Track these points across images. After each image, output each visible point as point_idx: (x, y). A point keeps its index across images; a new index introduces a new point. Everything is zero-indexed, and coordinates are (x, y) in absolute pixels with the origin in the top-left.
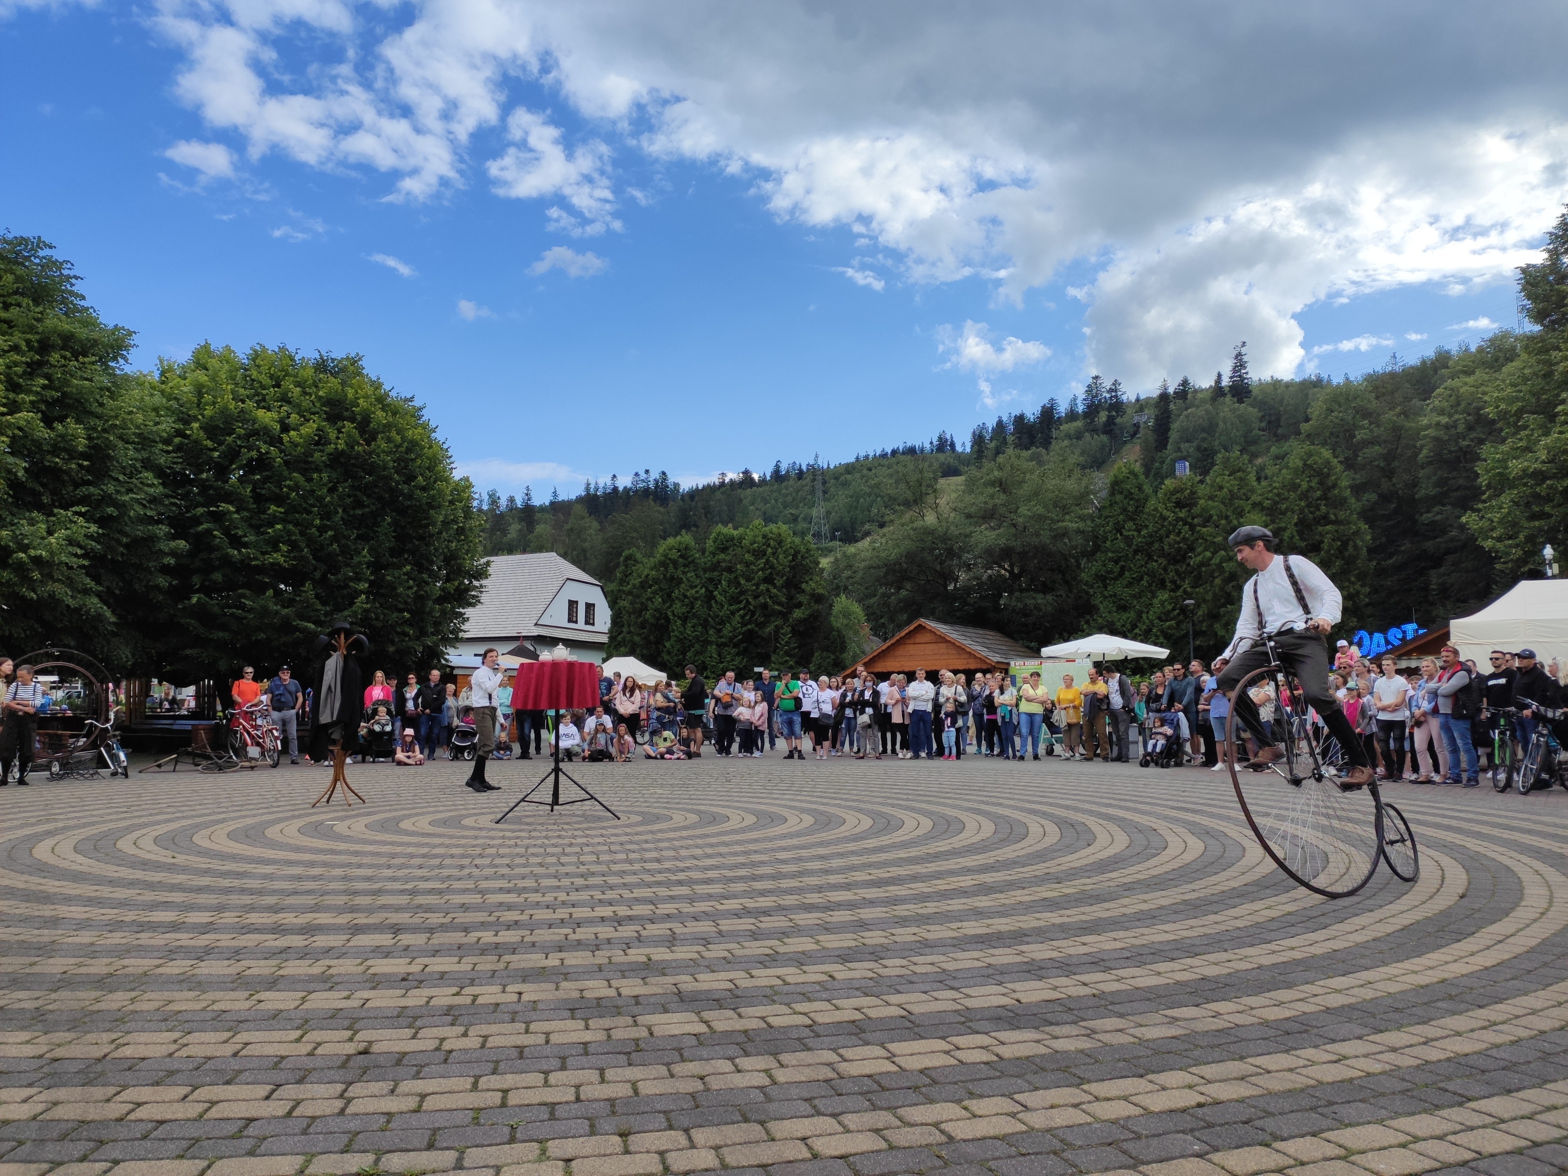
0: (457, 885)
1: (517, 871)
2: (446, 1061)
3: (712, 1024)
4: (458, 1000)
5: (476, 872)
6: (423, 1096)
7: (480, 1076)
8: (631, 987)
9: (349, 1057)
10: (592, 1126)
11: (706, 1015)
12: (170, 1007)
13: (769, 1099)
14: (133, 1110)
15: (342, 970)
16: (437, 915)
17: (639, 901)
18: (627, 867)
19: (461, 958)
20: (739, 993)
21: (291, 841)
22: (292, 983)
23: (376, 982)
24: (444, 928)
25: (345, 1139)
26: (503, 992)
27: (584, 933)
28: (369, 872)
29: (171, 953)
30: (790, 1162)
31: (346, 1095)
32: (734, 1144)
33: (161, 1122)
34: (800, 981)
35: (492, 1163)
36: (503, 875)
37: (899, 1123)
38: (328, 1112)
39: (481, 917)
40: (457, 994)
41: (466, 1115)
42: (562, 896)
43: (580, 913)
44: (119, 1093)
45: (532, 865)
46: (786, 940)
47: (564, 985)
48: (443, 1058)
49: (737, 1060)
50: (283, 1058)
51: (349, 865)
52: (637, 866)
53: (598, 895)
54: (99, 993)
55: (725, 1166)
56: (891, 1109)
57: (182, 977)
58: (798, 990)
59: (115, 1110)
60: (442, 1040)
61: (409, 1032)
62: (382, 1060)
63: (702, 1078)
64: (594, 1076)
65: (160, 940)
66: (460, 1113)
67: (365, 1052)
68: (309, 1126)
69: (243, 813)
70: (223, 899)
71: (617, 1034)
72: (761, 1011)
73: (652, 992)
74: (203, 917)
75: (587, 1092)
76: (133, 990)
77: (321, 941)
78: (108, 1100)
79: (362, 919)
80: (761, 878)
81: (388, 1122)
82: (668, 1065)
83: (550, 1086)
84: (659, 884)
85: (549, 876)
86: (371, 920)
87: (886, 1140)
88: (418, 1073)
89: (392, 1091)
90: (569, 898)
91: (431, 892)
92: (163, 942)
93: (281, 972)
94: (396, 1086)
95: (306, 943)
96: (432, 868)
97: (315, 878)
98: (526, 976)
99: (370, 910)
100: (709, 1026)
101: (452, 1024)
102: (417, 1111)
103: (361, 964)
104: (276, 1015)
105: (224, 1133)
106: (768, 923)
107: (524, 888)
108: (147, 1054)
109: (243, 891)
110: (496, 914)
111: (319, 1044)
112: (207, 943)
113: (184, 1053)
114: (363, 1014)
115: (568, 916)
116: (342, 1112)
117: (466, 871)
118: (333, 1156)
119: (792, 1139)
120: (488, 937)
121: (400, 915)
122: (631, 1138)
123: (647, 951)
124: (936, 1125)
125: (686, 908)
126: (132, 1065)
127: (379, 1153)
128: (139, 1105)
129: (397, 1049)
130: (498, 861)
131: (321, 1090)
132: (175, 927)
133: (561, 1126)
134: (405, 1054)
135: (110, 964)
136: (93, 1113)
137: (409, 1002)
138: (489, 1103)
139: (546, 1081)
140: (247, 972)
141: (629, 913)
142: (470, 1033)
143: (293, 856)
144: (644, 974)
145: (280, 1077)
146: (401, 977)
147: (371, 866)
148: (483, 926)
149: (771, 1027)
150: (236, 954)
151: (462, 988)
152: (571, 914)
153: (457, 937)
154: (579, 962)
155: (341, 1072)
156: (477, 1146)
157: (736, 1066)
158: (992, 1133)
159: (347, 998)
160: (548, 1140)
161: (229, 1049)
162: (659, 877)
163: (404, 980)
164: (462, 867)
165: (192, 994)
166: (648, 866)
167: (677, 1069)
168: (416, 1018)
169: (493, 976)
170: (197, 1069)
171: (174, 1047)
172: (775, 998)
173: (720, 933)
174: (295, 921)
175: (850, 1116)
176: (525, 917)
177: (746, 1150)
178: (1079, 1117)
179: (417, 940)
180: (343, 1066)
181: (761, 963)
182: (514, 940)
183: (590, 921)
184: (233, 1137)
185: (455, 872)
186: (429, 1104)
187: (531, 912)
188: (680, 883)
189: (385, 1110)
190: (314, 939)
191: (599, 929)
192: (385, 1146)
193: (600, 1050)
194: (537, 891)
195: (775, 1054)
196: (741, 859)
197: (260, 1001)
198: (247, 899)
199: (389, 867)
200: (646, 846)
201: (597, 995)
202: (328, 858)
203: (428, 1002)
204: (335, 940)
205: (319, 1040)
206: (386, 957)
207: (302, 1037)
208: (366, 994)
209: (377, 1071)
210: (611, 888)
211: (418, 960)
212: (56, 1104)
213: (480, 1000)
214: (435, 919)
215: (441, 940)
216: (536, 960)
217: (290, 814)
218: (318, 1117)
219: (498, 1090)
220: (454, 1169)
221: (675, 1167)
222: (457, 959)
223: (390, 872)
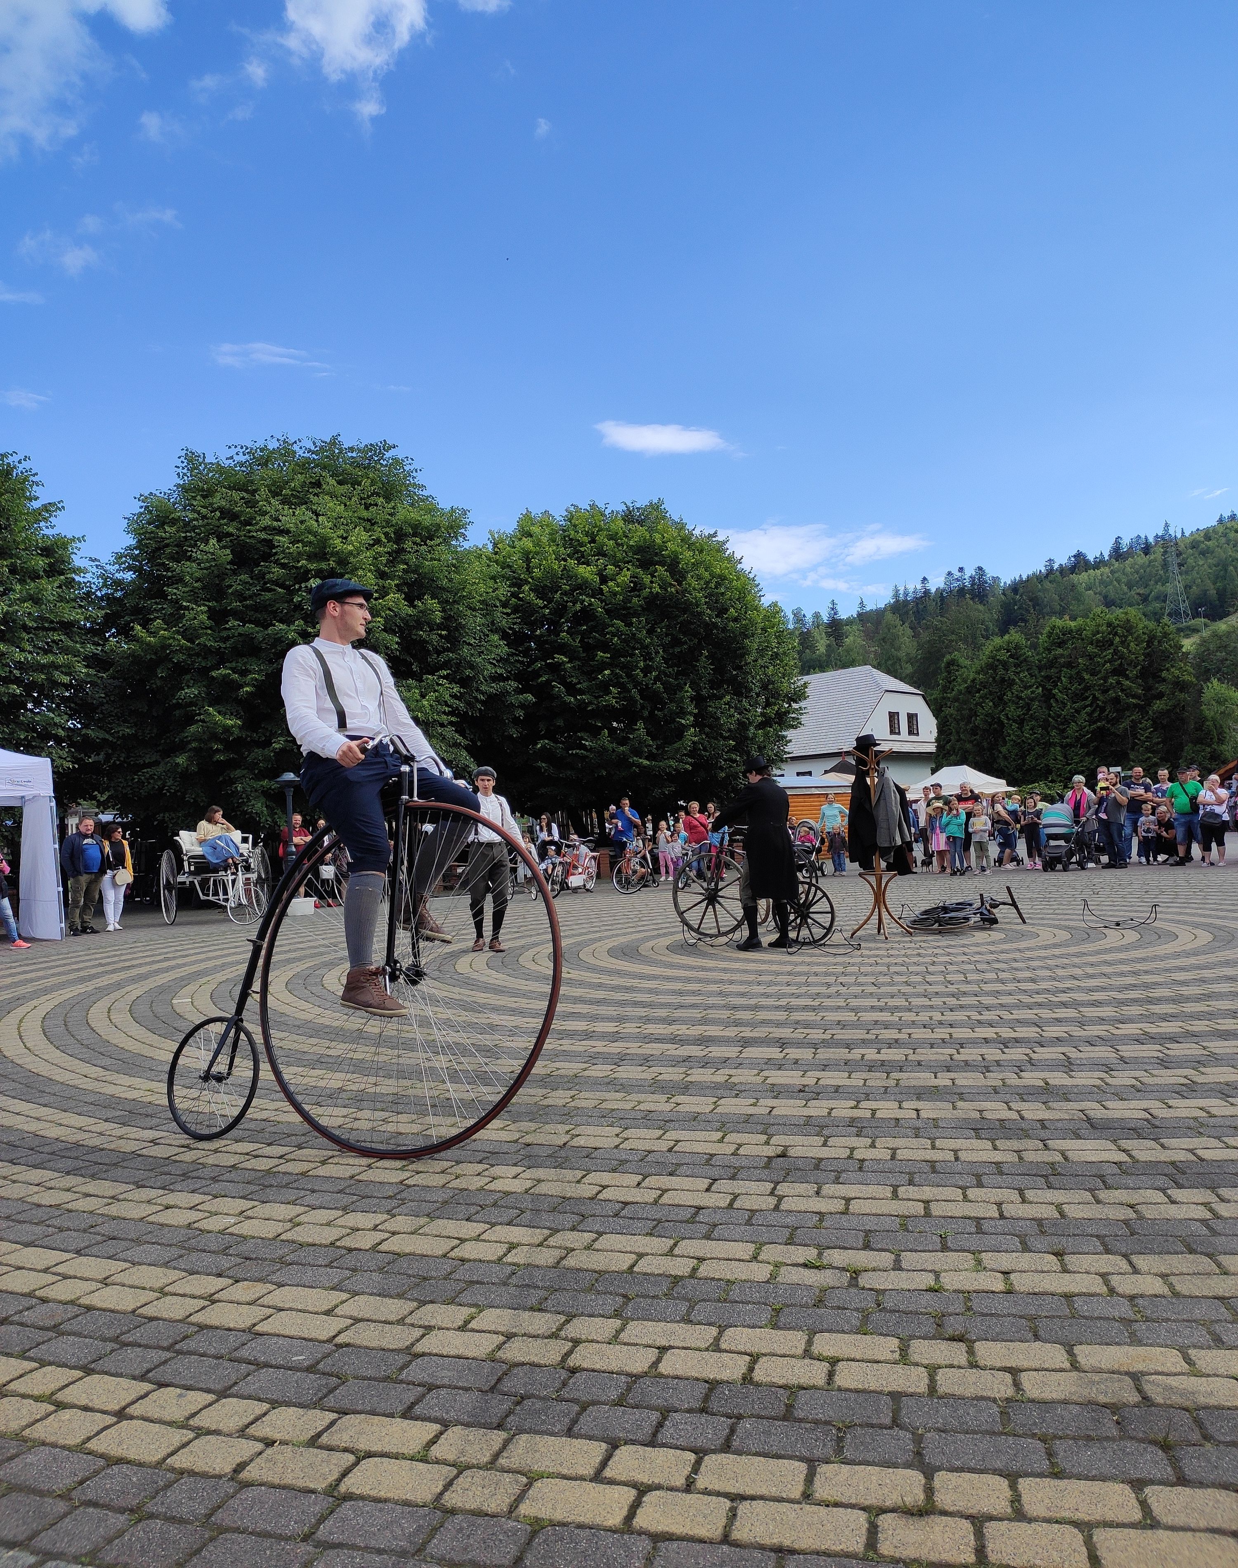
0: (828, 1002)
1: (884, 989)
2: (860, 1169)
3: (1133, 1153)
4: (856, 1113)
5: (843, 990)
6: (848, 1200)
7: (898, 1186)
8: (1034, 1111)
9: (770, 1158)
10: (1023, 1243)
11: (1125, 1144)
12: (603, 1106)
13: (1214, 1233)
14: (600, 1192)
15: (742, 1079)
16: (815, 1031)
17: (1020, 1022)
18: (1000, 987)
19: (850, 1073)
20: (1157, 1123)
21: (664, 958)
22: (701, 1089)
23: (777, 1091)
24: (827, 1044)
25: (786, 1232)
26: (900, 1108)
27: (970, 1054)
28: (742, 989)
29: (593, 1058)
31: (776, 1193)
32: (1182, 1274)
33: (626, 1204)
34: (1228, 1113)
35: (930, 1268)
36: (871, 994)
38: (764, 1207)
39: (860, 1034)
41: (893, 1221)
42: (937, 1016)
43: (961, 1033)
44: (584, 1176)
45: (897, 984)
46: (1202, 1069)
47: (960, 1104)
48: (857, 1166)
49: (1169, 1191)
50: (712, 1155)
51: (722, 981)
52: (1011, 987)
53: (975, 1016)
54: (544, 1091)
55: (1176, 1294)
57: (606, 1080)
58: (1228, 1123)
59: (586, 1190)
60: (852, 1149)
61: (820, 1140)
62: (800, 1164)
63: (1132, 1206)
64: (1015, 1196)
65: (580, 1046)
66: (887, 1219)
67: (783, 1155)
68: (750, 1218)
69: (615, 932)
70: (620, 1011)
71: (1029, 1156)
72: (1187, 1143)
73: (1057, 1117)
74: (610, 1027)
75: (1010, 1210)
76: (570, 1089)
77: (717, 1052)
78: (578, 1182)
79: (747, 1033)
80: (1158, 1001)
81: (821, 1220)
82: (1090, 1190)
83: (970, 1201)
84: (1040, 1005)
85: (918, 995)
86: (755, 1034)
89: (818, 1193)
90: (944, 1018)
91: (805, 1008)
92: (581, 1049)
93: (688, 1079)
94: (819, 1189)
95: (704, 1053)
96: (799, 985)
97: (694, 993)
98: (920, 1094)
99: (753, 1025)
100: (1130, 1156)
101: (858, 1136)
102: (846, 1212)
103: (758, 1074)
104: (695, 1117)
105: (680, 1218)
106: (1177, 1050)
107: (896, 1007)
108: (598, 1145)
109: (636, 1004)
110: (874, 1032)
111: (740, 1146)
112: (619, 1050)
113: (626, 1145)
114: (772, 1121)
115: (948, 1036)
116: (777, 1208)
117: (833, 990)
118: (780, 1247)
120: (871, 1054)
121: (781, 1030)
122: (1067, 1258)
123: (1042, 1075)
125: (1077, 1032)
126: (590, 1153)
127: (821, 1249)
128: (604, 1187)
129: (811, 1155)
130: (862, 979)
131: (753, 1187)
132: (588, 1035)
133: (991, 1240)
134: (820, 1160)
135: (545, 1066)
136: (571, 1191)
137: (811, 1112)
138: (913, 1212)
139: (965, 1196)
140: (659, 1078)
141: (1014, 1035)
142: (877, 1145)
143: (669, 972)
144: (1044, 1098)
145: (716, 1172)
146: (797, 1088)
147: (742, 983)
148: (864, 1042)
149: (1202, 1160)
150: (646, 1061)
151: (858, 1102)
152: (950, 1034)
153: (842, 1053)
154: (970, 1082)
155: (766, 1171)
156: (911, 1251)
157: (1169, 1197)
159: (754, 1105)
160: (980, 1252)
161: (663, 1146)
162: (1039, 999)
163: (800, 1091)
164: (829, 985)
165: (619, 1095)
166: (1024, 986)
167: (1102, 1195)
168: (822, 1127)
169: (885, 1092)
170: (641, 1160)
171: (617, 1141)
172: (1201, 1130)
173: (1122, 1058)
174: (688, 1032)
176: (903, 1036)
177: (1197, 1280)
179: (806, 1054)
180: (767, 1166)
181: (1177, 1093)
182: (897, 1058)
183: (974, 1042)
184: (687, 1222)
185: (823, 990)
186: (854, 1206)
187: (909, 1031)
188: (1064, 1005)
189: (814, 1210)
190: (709, 1049)
191: (984, 1051)
192: (823, 1242)
193: (1013, 1171)
194: (910, 1010)
195: (1213, 1189)
196: (1130, 980)
197: (678, 1104)
198: (642, 1012)
199: (759, 984)
200: (1015, 965)
201: (998, 1117)
202: (701, 974)
203: (829, 1113)
204: (731, 1052)
205: (739, 1142)
206: (779, 1069)
207: (723, 1138)
208: (771, 1102)
209: (799, 1174)
210: (988, 1009)
211: (810, 1074)
212: (539, 1181)
213: (879, 1114)
214: (816, 1035)
215: (827, 1056)
216: (925, 1078)
217: (656, 932)
218: (757, 1211)
219: (919, 1201)
220: (893, 1269)
221: (1120, 1290)
222: (847, 1074)
223: (760, 989)
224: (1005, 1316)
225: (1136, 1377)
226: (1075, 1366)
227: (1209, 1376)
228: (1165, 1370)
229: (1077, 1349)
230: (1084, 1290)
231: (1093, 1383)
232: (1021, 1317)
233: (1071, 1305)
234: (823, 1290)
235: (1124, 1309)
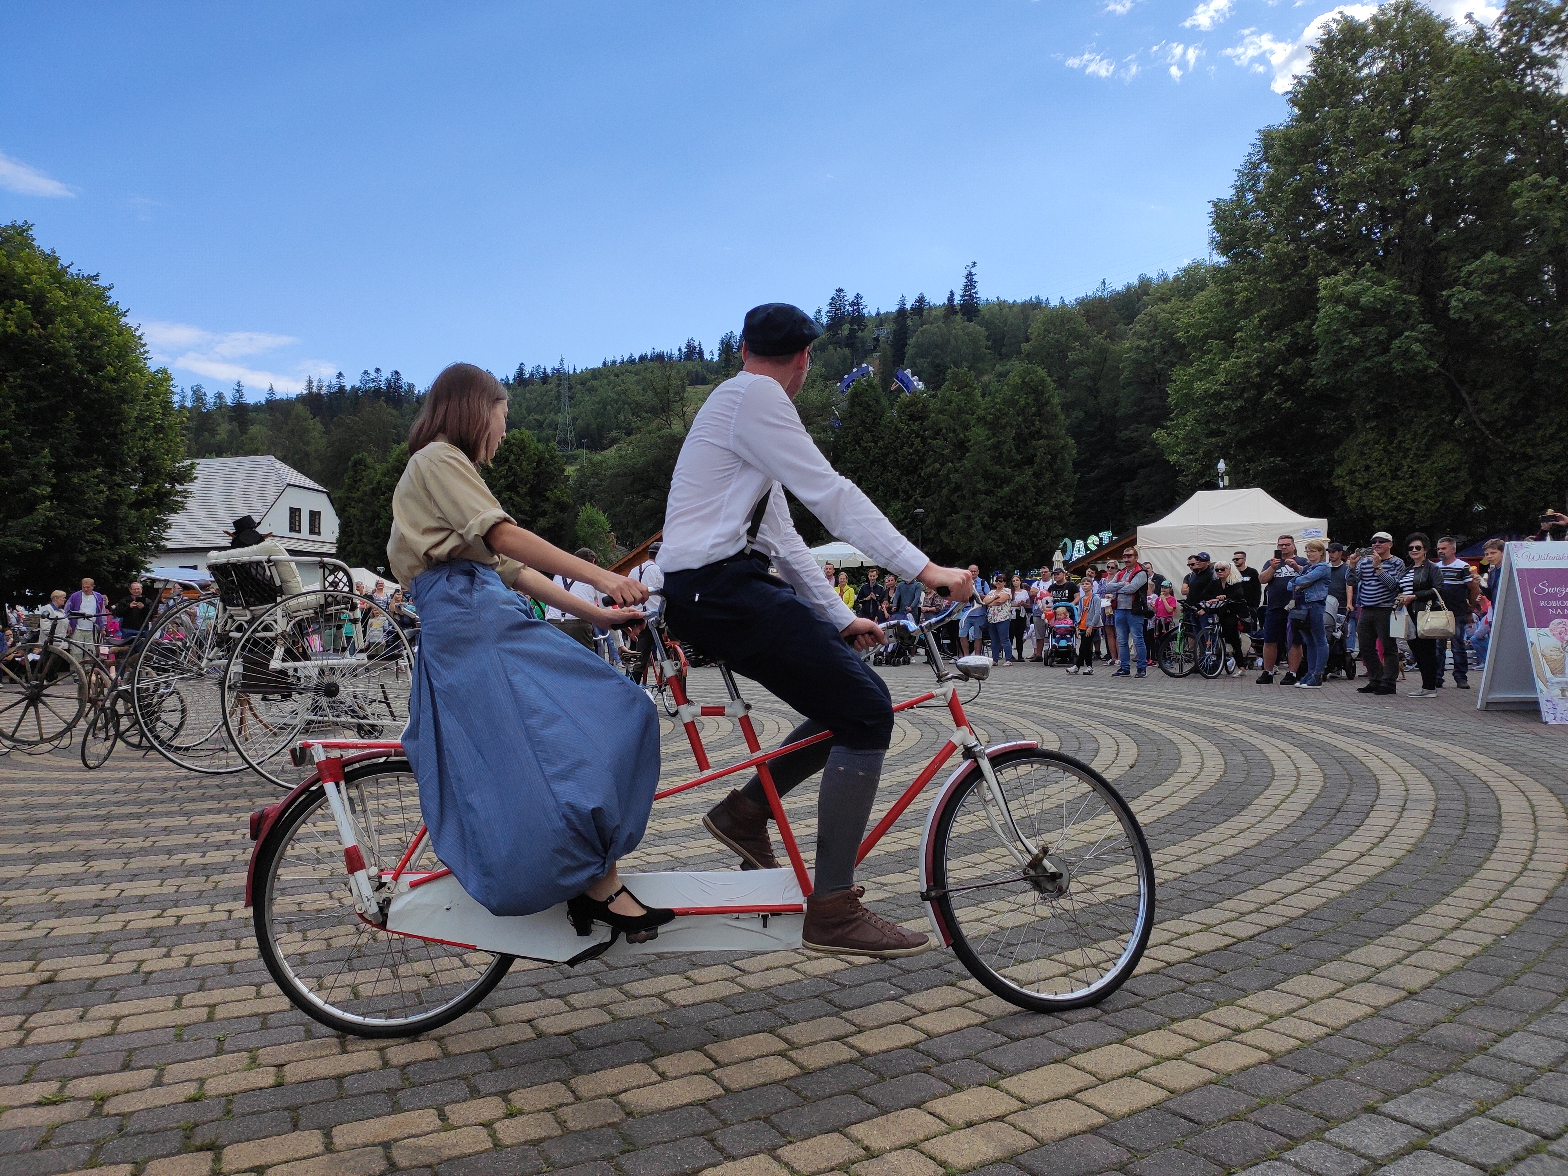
0: (159, 808)
1: (229, 791)
2: (145, 982)
4: (160, 922)
5: (181, 794)
6: (117, 1019)
7: (185, 994)
9: (30, 987)
10: (306, 1030)
15: (21, 901)
16: (135, 839)
19: (163, 881)
23: (63, 910)
24: (143, 852)
25: (24, 1070)
26: (212, 911)
28: (55, 800)
30: (513, 1043)
31: (26, 1025)
35: (197, 1077)
37: (624, 997)
39: (188, 839)
40: (159, 916)
41: (167, 1034)
48: (141, 979)
49: (465, 956)
51: (31, 793)
56: (618, 985)
60: (141, 963)
61: (102, 957)
62: (69, 988)
63: (427, 976)
66: (160, 1032)
67: (50, 981)
71: (337, 943)
79: (46, 848)
81: (76, 1048)
82: (391, 967)
83: (262, 997)
86: (56, 849)
87: (610, 1013)
88: (112, 997)
89: (81, 1018)
91: (128, 816)
94: (85, 1012)
96: (129, 792)
101: (152, 947)
102: (110, 1034)
103: (45, 893)
110: (205, 835)
114: (47, 943)
116: (21, 1043)
118: (9, 1088)
119: (517, 1022)
120: (194, 858)
121: (91, 842)
124: (660, 996)
127: (65, 1080)
129: (87, 975)
133: (273, 1034)
134: (98, 979)
137: (102, 927)
138: (194, 1019)
139: (258, 993)
142: (173, 954)
146: (93, 903)
147: (57, 793)
151: (164, 910)
153: (161, 860)
155: (20, 1003)
156: (179, 1062)
158: (710, 997)
159: (29, 928)
160: (259, 1048)
163: (95, 906)
164: (164, 790)
167: (401, 969)
168: (110, 943)
169: (200, 896)
175: (576, 996)
177: (470, 1037)
178: (792, 976)
179: (112, 865)
180: (23, 997)
182: (223, 860)
185: (157, 796)
186: (124, 1026)
189: (71, 1037)
192: (72, 1072)
199: (79, 793)
201: (317, 907)
203: (125, 926)
206: (75, 885)
208: (50, 923)
209: (63, 999)
211: (112, 886)
213: (184, 921)
214: (133, 843)
215: (140, 865)
219: (204, 1006)
220: (152, 1087)
221: (394, 1061)
222: (159, 882)
223: (79, 799)
224: (267, 1111)
225: (387, 1145)
226: (329, 1148)
227: (459, 1127)
228: (419, 1131)
229: (335, 1132)
230: (359, 1068)
231: (343, 1161)
232: (286, 1109)
233: (340, 1086)
234: (53, 1129)
235: (393, 1079)
